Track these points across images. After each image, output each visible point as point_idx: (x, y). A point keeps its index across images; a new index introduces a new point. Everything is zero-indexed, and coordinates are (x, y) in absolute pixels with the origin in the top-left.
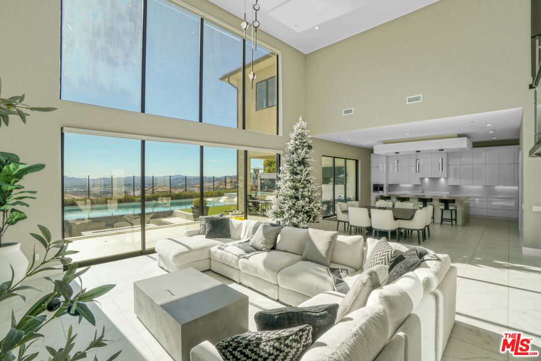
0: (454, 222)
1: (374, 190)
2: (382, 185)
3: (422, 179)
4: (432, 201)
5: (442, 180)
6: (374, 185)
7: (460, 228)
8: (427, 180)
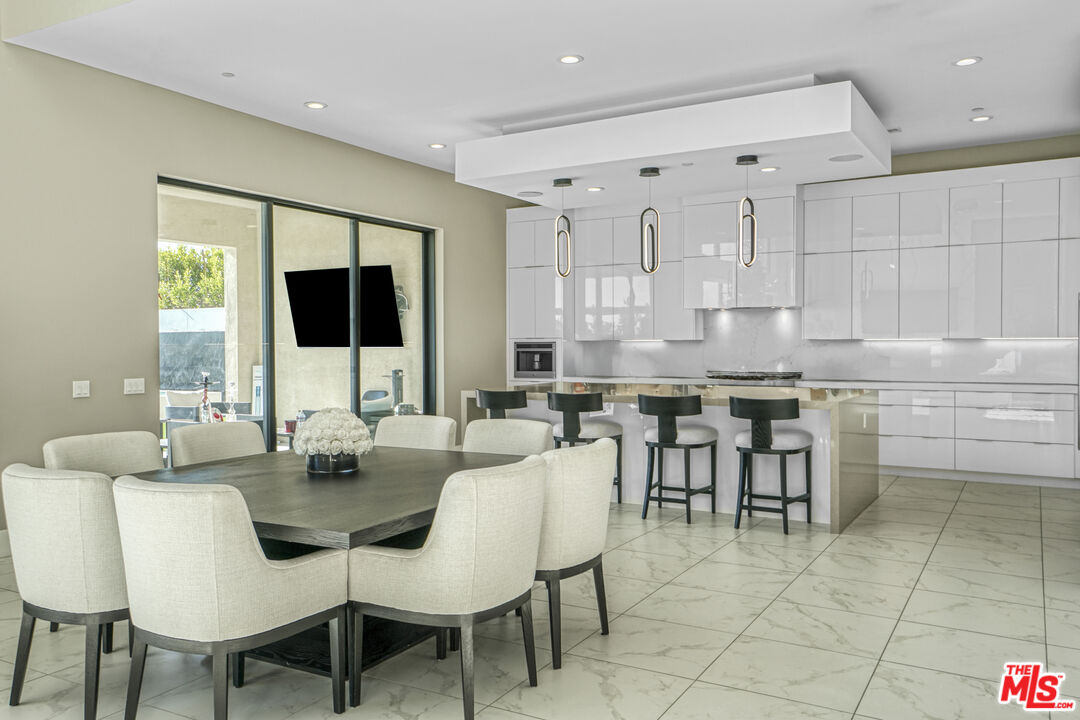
0: (797, 513)
1: (518, 368)
2: (550, 345)
3: (706, 315)
4: (699, 411)
5: (784, 319)
6: (519, 346)
7: (822, 540)
8: (724, 320)
